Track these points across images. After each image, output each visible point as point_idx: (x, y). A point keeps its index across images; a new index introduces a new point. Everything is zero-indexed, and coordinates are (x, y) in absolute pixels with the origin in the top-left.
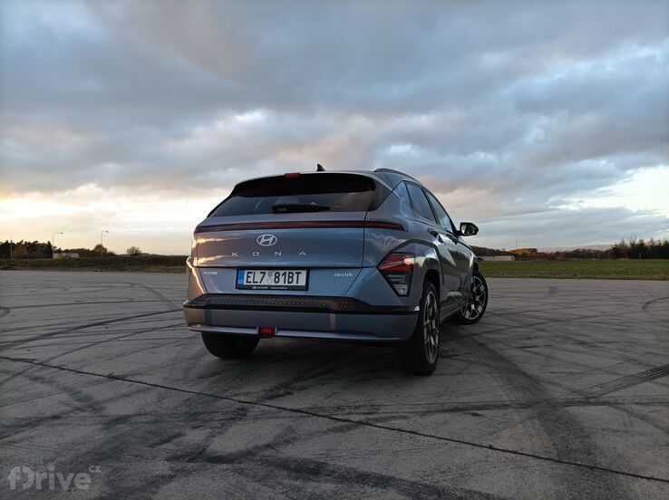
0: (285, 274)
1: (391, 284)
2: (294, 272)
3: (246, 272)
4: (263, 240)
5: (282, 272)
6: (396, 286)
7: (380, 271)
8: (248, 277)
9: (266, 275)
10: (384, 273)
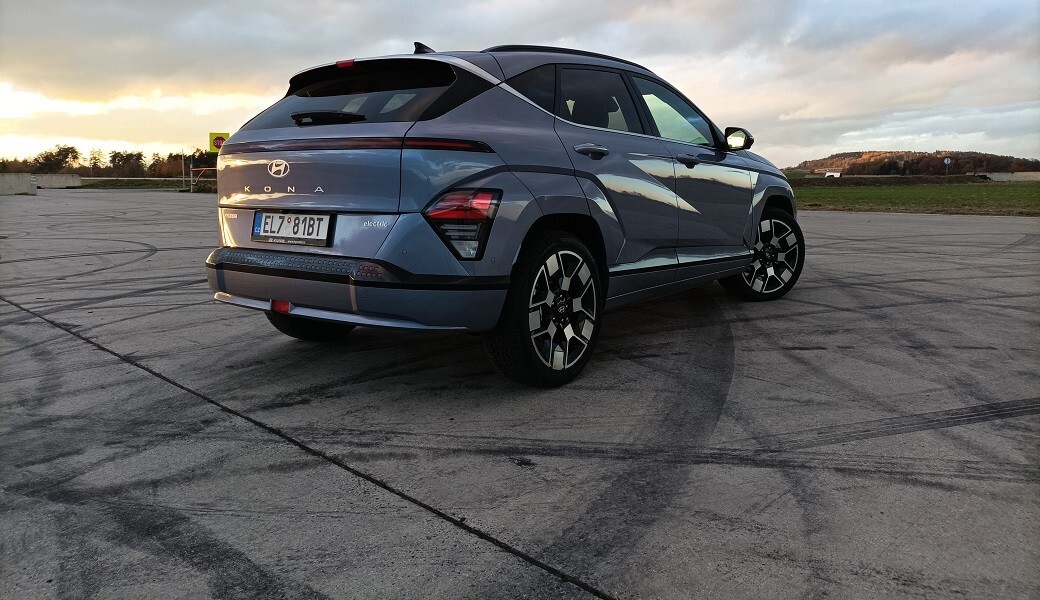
0: (305, 220)
1: (447, 241)
2: (315, 217)
3: (264, 215)
4: (274, 169)
5: (302, 217)
6: (455, 244)
7: (427, 217)
8: (266, 223)
9: (286, 221)
10: (435, 223)
